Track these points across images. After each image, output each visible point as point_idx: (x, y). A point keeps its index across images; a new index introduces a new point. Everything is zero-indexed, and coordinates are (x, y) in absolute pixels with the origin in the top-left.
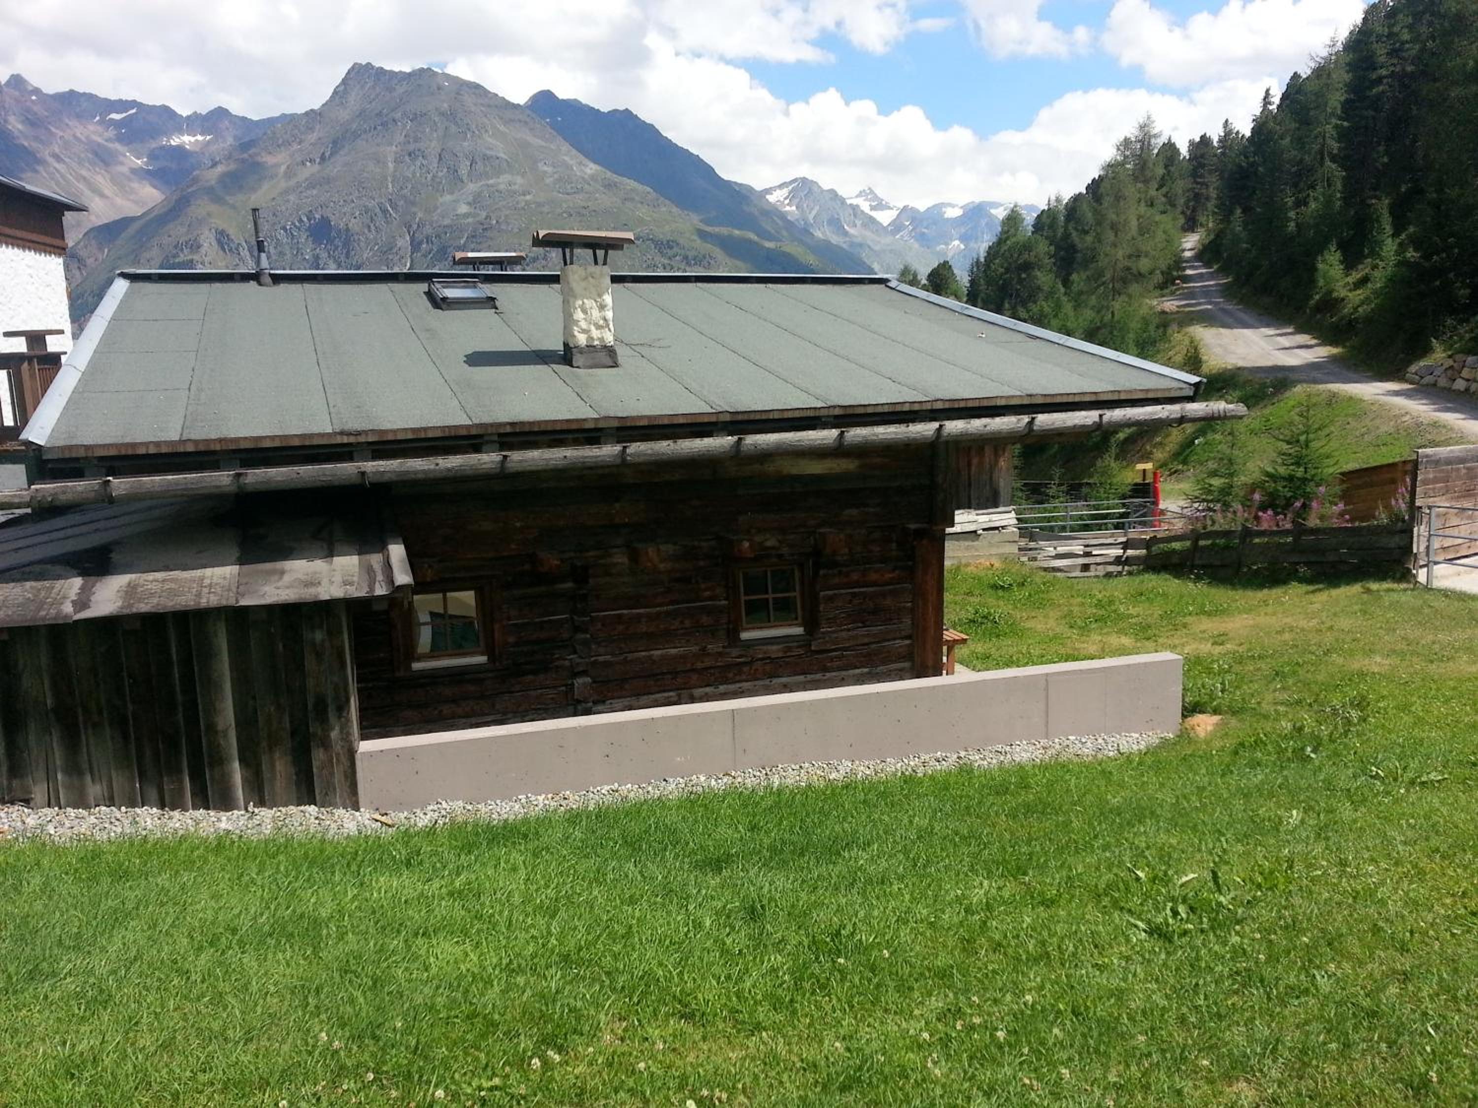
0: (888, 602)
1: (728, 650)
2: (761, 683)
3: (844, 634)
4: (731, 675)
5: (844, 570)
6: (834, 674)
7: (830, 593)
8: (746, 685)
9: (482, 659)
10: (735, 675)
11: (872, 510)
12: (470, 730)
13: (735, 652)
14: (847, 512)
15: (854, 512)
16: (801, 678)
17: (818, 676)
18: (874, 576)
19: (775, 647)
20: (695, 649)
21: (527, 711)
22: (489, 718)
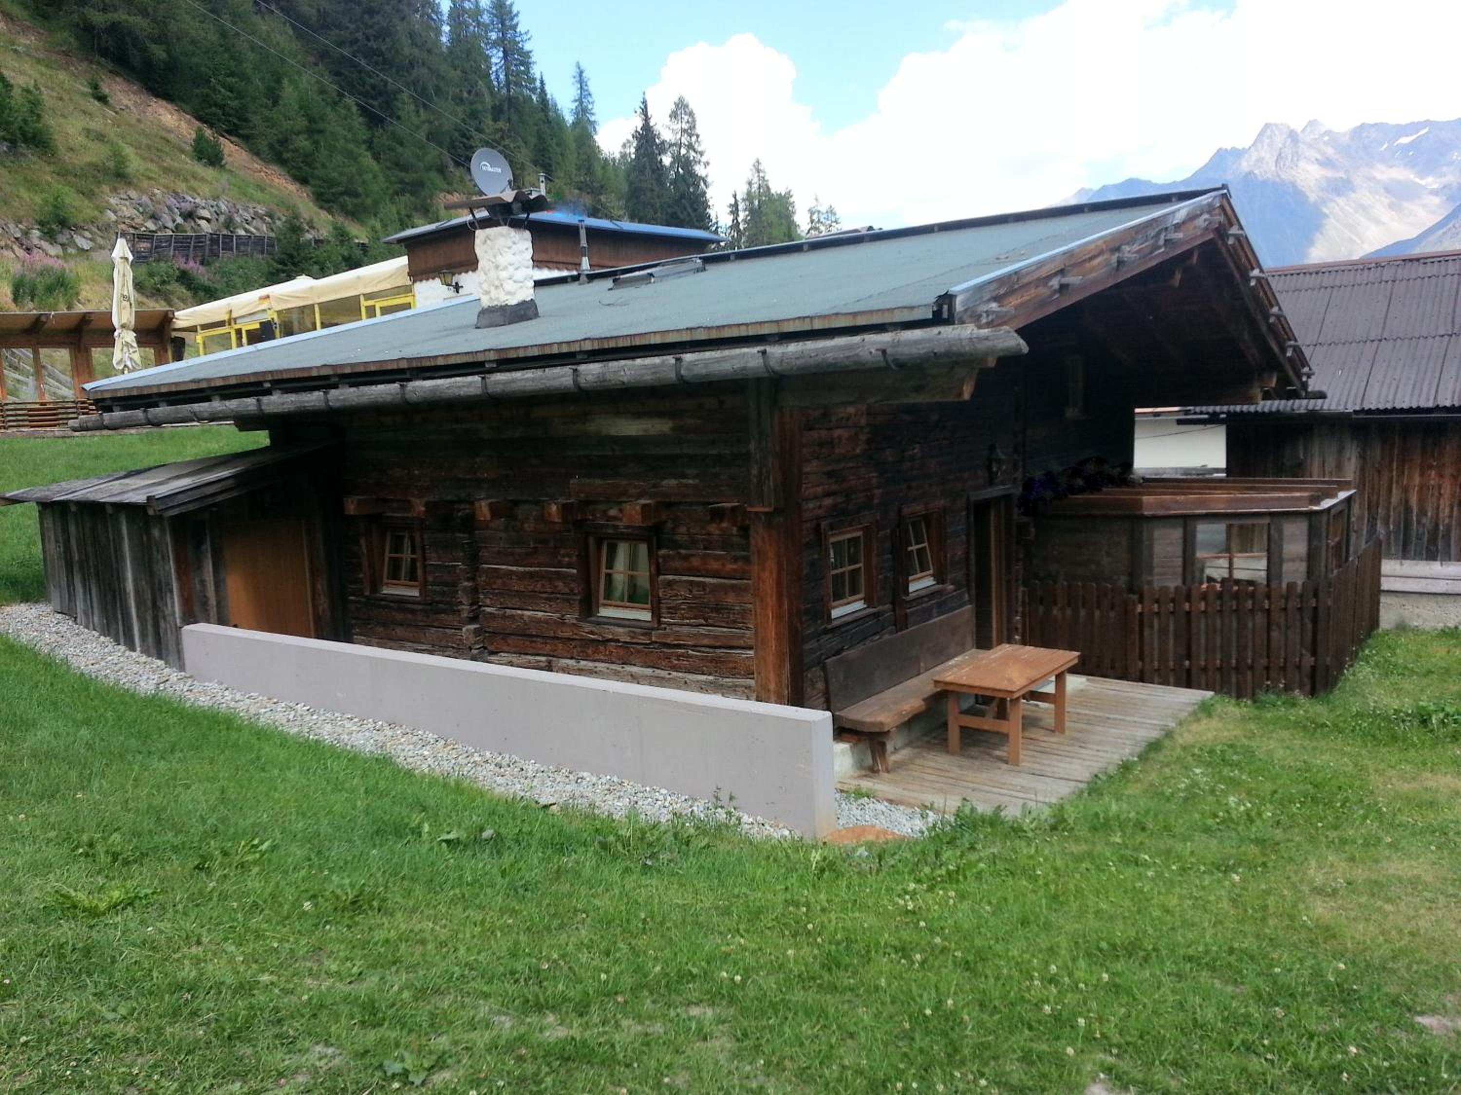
0: (730, 599)
1: (582, 624)
2: (613, 666)
3: (685, 629)
4: (590, 652)
5: (683, 552)
6: (680, 674)
7: (671, 577)
8: (601, 666)
9: (415, 593)
10: (594, 653)
11: (691, 481)
12: (407, 653)
13: (588, 627)
14: (665, 482)
15: (673, 482)
16: (649, 671)
17: (663, 673)
18: (715, 565)
19: (621, 630)
20: (556, 616)
21: (448, 647)
22: (424, 647)
